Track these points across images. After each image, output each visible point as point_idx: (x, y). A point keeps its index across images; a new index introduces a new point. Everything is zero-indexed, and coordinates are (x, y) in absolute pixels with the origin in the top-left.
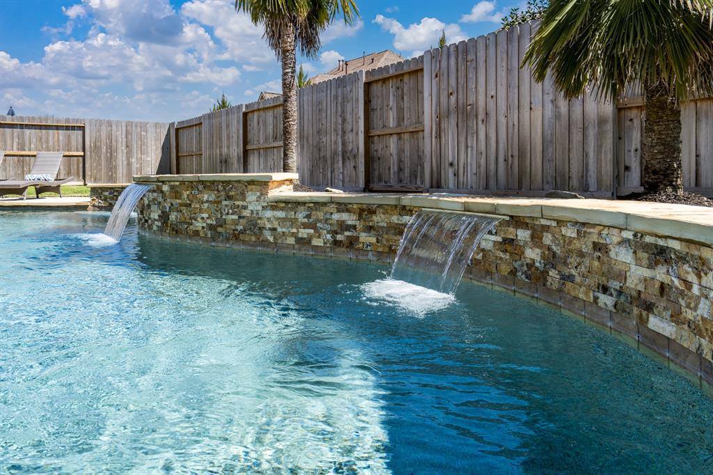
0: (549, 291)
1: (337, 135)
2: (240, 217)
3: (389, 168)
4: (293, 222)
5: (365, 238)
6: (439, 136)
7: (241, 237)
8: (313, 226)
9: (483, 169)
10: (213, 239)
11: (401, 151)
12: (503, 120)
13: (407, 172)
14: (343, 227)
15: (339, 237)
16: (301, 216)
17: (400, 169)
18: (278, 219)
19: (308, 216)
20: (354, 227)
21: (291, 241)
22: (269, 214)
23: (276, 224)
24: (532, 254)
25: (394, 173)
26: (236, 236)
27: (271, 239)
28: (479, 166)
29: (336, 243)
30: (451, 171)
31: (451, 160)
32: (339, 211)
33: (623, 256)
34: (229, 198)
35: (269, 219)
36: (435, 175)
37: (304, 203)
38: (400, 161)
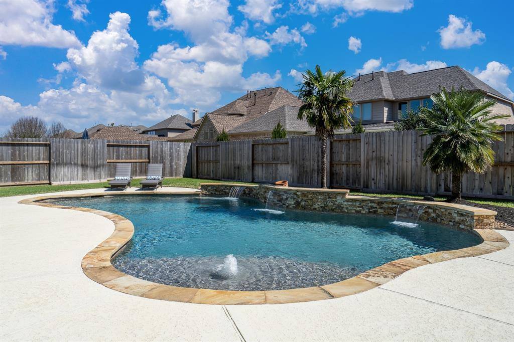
0: (438, 223)
1: (314, 162)
2: (334, 204)
3: (342, 178)
4: (355, 206)
5: (379, 210)
6: (368, 168)
7: (335, 210)
8: (362, 207)
9: (387, 182)
10: (322, 211)
11: (348, 172)
12: (395, 165)
13: (351, 181)
14: (372, 207)
15: (371, 210)
16: (357, 204)
17: (348, 179)
18: (348, 205)
19: (360, 204)
20: (376, 208)
21: (353, 211)
22: (346, 203)
23: (348, 206)
24: (433, 215)
25: (344, 181)
26: (333, 210)
27: (346, 211)
28: (385, 181)
29: (370, 212)
30: (373, 182)
31: (373, 177)
32: (371, 203)
33: (455, 215)
34: (330, 198)
35: (345, 205)
36: (366, 183)
37: (358, 200)
38: (347, 176)
